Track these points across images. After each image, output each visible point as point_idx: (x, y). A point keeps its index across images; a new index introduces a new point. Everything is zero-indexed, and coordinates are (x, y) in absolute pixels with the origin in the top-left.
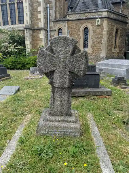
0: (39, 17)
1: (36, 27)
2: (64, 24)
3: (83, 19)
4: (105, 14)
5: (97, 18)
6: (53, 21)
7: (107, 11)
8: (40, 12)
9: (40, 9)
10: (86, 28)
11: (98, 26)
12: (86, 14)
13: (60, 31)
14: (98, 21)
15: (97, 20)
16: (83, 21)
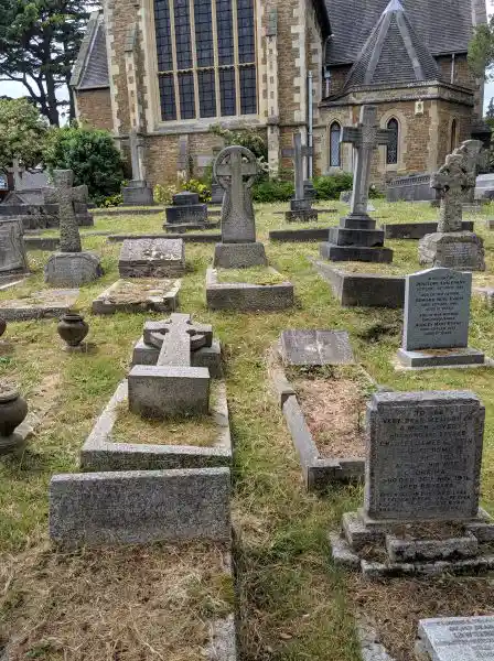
0: (296, 100)
1: (287, 122)
2: (344, 112)
3: (386, 102)
4: (432, 92)
5: (417, 100)
6: (320, 108)
7: (438, 86)
8: (298, 88)
9: (299, 82)
10: (393, 121)
11: (419, 115)
12: (393, 92)
13: (336, 128)
14: (420, 105)
15: (417, 103)
16: (385, 106)
